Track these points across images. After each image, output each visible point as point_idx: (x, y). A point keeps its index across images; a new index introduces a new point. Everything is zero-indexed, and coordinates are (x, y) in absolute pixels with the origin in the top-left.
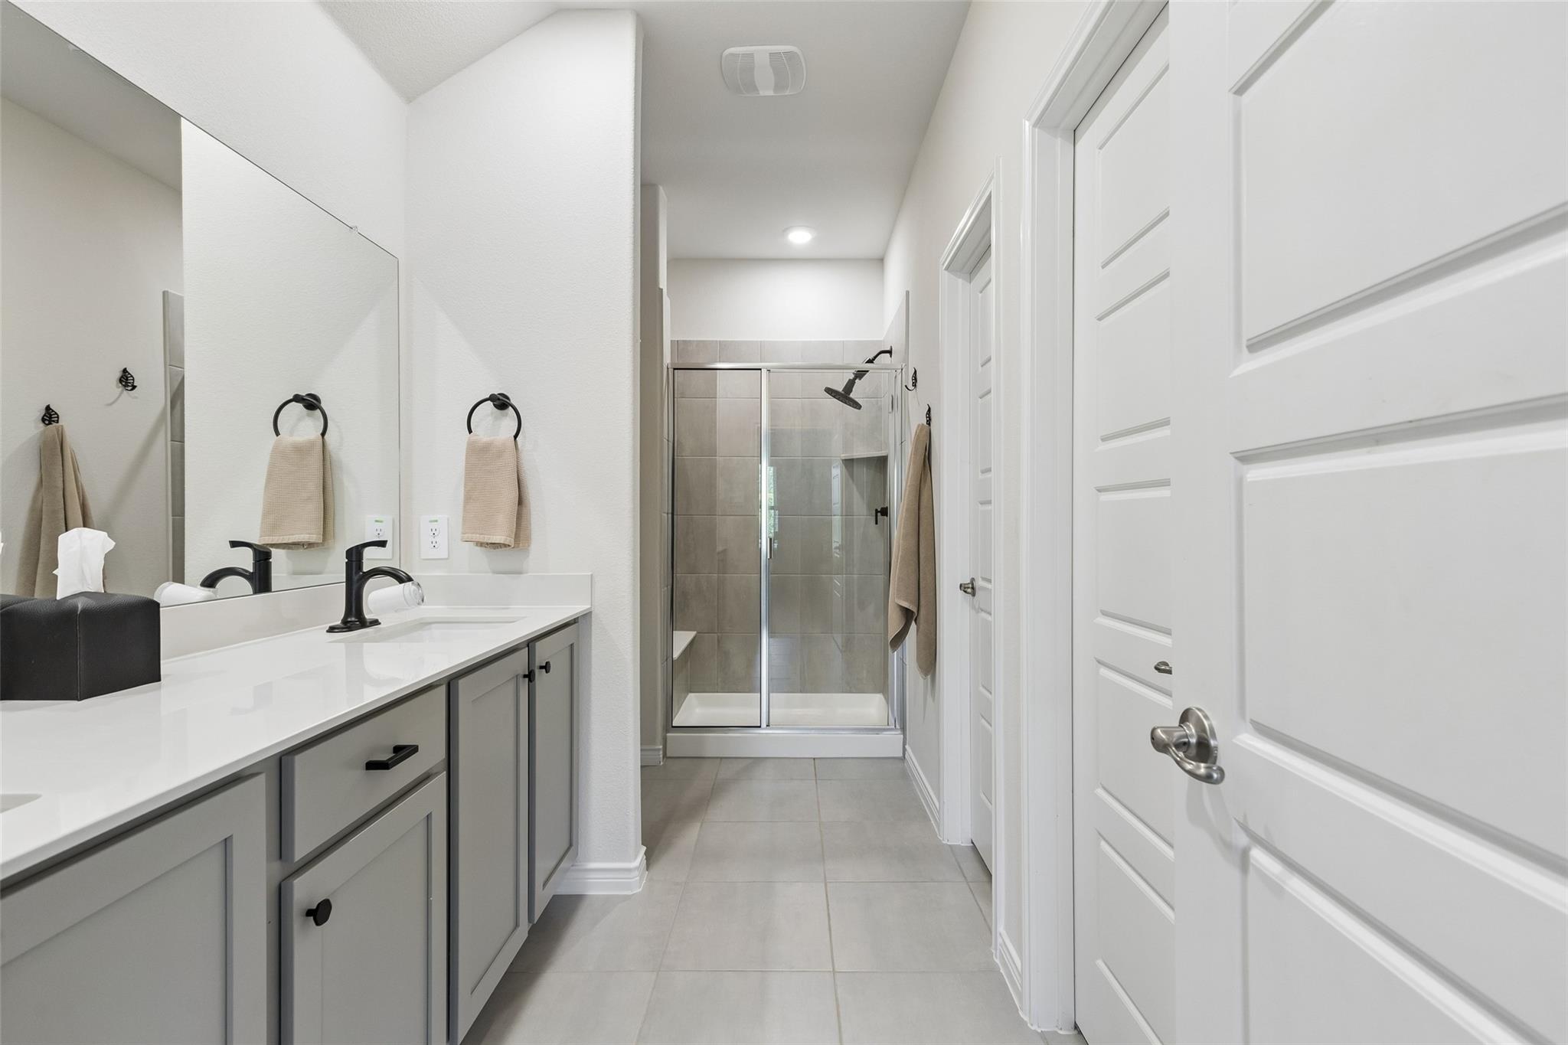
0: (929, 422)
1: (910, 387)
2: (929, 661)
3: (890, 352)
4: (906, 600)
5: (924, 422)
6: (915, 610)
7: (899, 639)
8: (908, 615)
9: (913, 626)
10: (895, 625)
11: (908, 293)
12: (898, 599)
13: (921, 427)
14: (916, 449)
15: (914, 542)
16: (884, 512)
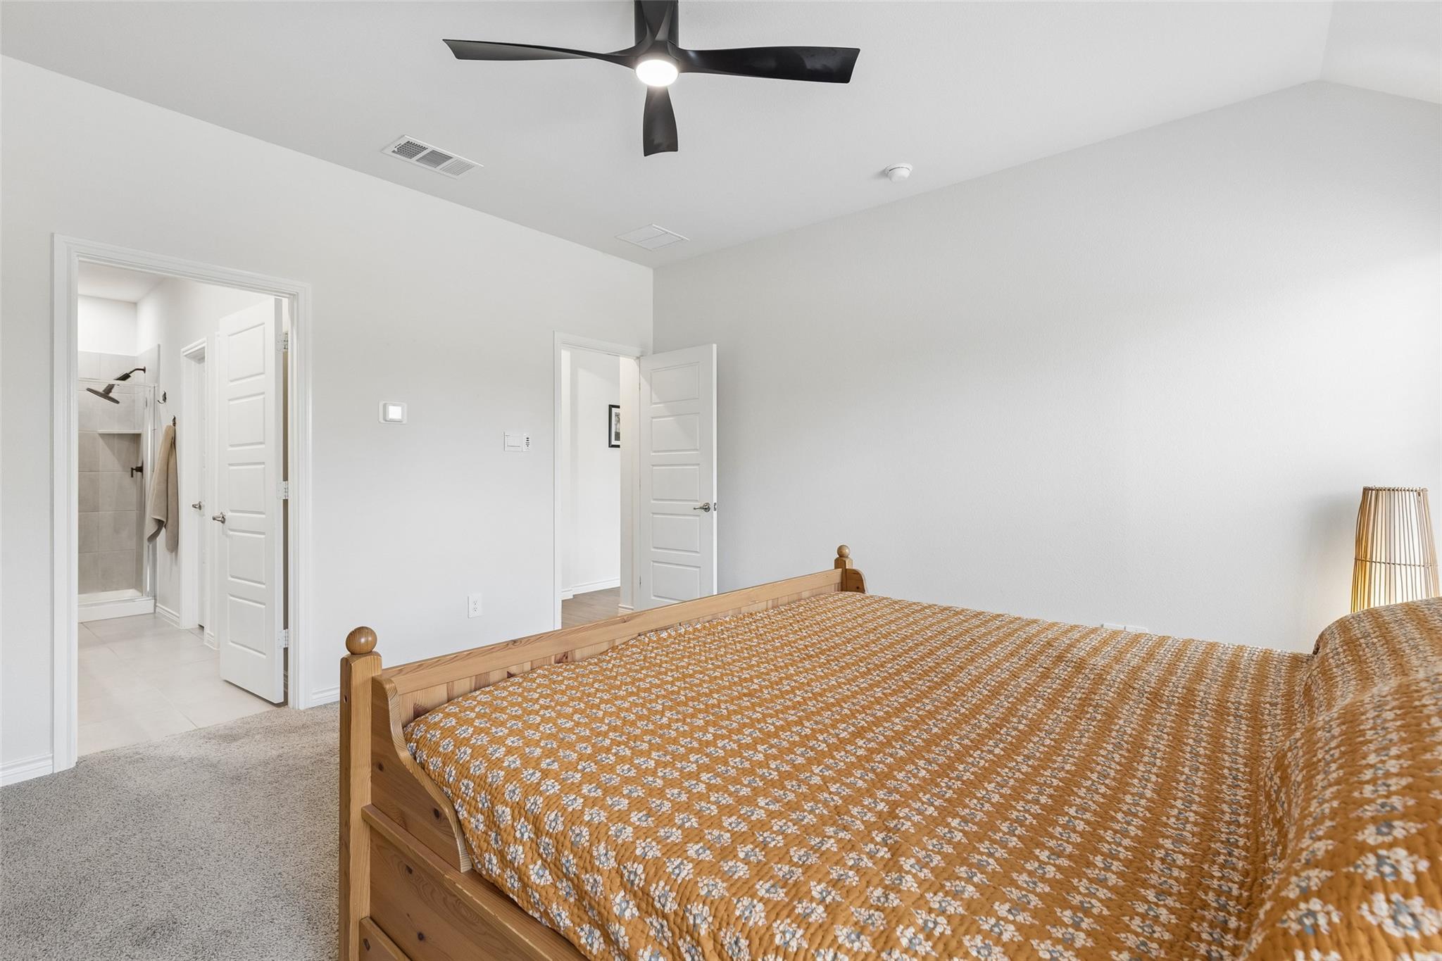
0: (174, 424)
1: (161, 401)
2: (174, 545)
3: (144, 370)
4: (159, 515)
5: (172, 424)
6: (165, 520)
7: (153, 537)
8: (160, 524)
9: (164, 529)
10: (150, 528)
11: (159, 346)
12: (151, 514)
13: (169, 427)
14: (166, 439)
15: (164, 486)
16: (140, 469)
